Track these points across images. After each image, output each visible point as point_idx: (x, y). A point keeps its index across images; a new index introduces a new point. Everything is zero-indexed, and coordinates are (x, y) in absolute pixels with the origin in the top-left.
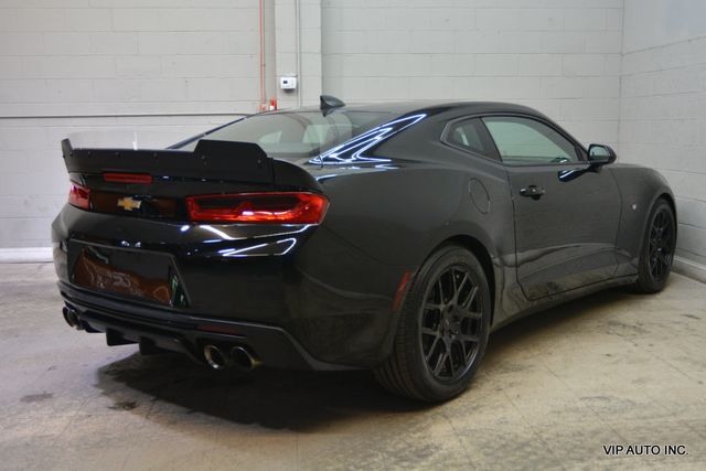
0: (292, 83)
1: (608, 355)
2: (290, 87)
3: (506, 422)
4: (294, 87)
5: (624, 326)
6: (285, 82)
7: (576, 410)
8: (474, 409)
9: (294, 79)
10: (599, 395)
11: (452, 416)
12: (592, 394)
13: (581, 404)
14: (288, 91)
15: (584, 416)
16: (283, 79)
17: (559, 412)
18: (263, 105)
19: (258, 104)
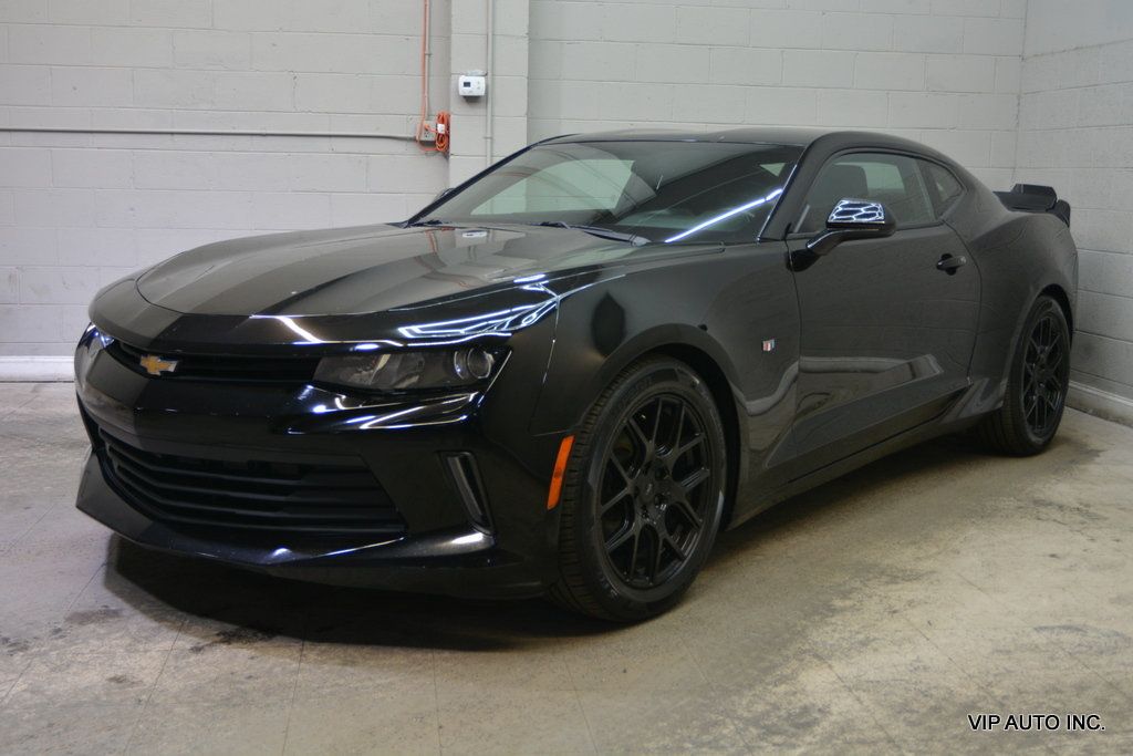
0: (478, 86)
1: (1053, 556)
2: (475, 93)
3: (925, 669)
4: (481, 92)
5: (1061, 507)
6: (467, 84)
7: (1035, 648)
8: (864, 643)
9: (482, 80)
10: (1064, 622)
11: (830, 658)
12: (1051, 623)
13: (1040, 639)
14: (471, 100)
15: (1052, 659)
16: (463, 79)
17: (1008, 652)
18: (426, 123)
19: (417, 120)
